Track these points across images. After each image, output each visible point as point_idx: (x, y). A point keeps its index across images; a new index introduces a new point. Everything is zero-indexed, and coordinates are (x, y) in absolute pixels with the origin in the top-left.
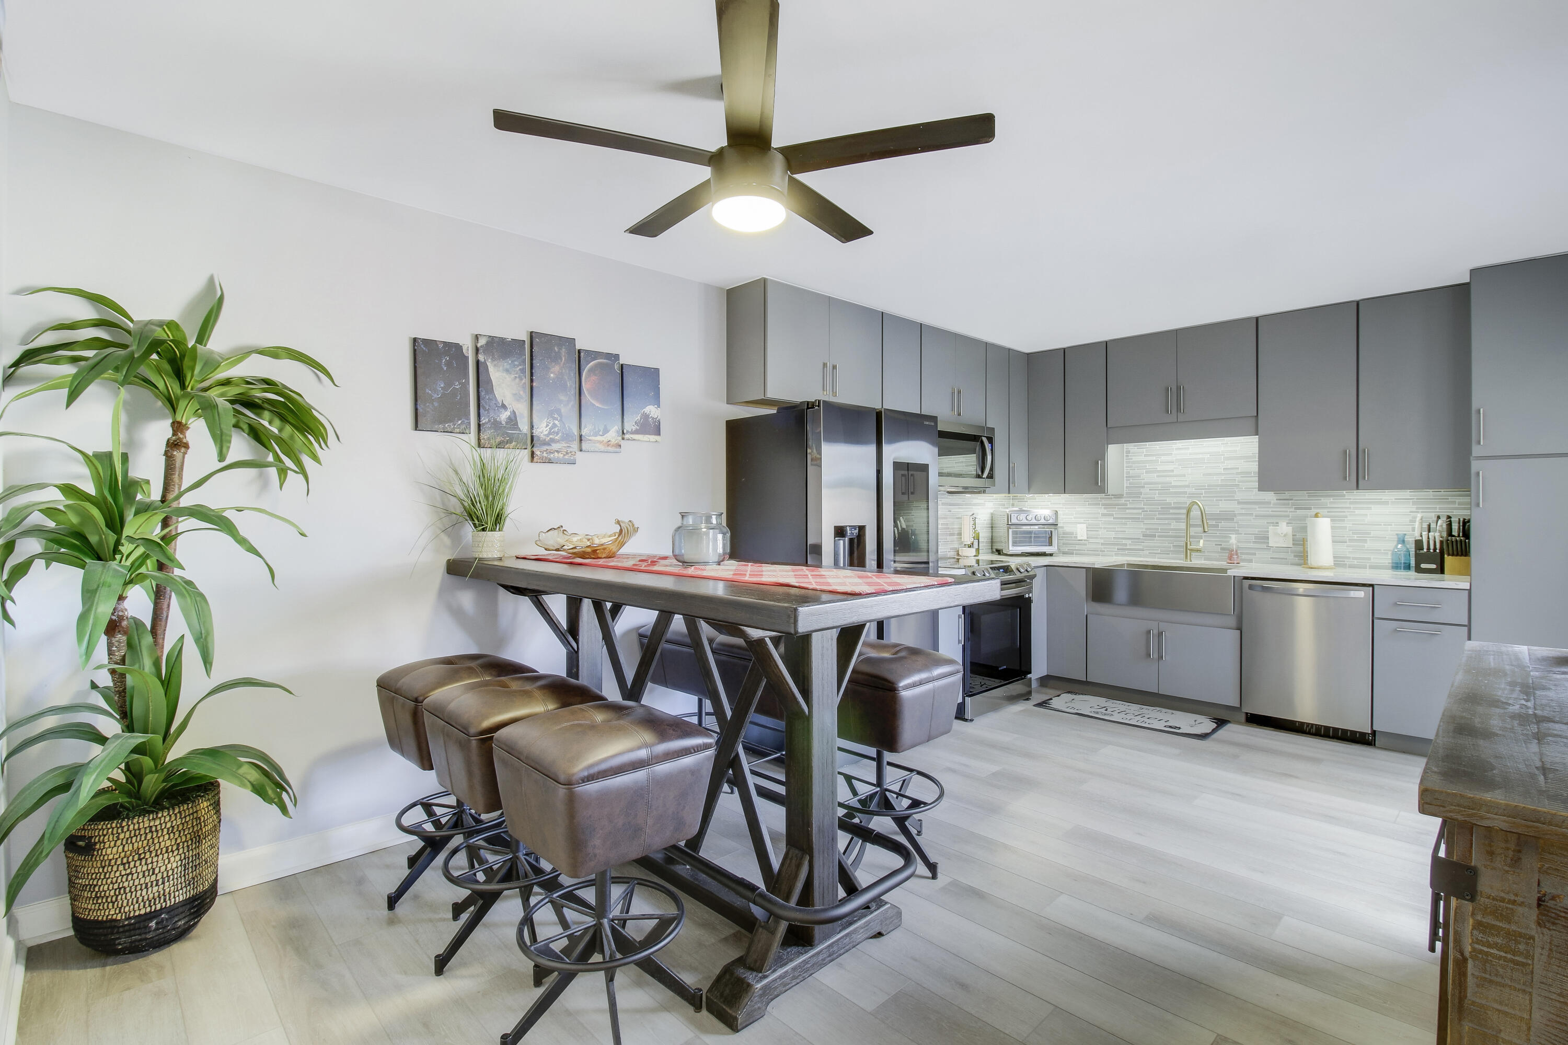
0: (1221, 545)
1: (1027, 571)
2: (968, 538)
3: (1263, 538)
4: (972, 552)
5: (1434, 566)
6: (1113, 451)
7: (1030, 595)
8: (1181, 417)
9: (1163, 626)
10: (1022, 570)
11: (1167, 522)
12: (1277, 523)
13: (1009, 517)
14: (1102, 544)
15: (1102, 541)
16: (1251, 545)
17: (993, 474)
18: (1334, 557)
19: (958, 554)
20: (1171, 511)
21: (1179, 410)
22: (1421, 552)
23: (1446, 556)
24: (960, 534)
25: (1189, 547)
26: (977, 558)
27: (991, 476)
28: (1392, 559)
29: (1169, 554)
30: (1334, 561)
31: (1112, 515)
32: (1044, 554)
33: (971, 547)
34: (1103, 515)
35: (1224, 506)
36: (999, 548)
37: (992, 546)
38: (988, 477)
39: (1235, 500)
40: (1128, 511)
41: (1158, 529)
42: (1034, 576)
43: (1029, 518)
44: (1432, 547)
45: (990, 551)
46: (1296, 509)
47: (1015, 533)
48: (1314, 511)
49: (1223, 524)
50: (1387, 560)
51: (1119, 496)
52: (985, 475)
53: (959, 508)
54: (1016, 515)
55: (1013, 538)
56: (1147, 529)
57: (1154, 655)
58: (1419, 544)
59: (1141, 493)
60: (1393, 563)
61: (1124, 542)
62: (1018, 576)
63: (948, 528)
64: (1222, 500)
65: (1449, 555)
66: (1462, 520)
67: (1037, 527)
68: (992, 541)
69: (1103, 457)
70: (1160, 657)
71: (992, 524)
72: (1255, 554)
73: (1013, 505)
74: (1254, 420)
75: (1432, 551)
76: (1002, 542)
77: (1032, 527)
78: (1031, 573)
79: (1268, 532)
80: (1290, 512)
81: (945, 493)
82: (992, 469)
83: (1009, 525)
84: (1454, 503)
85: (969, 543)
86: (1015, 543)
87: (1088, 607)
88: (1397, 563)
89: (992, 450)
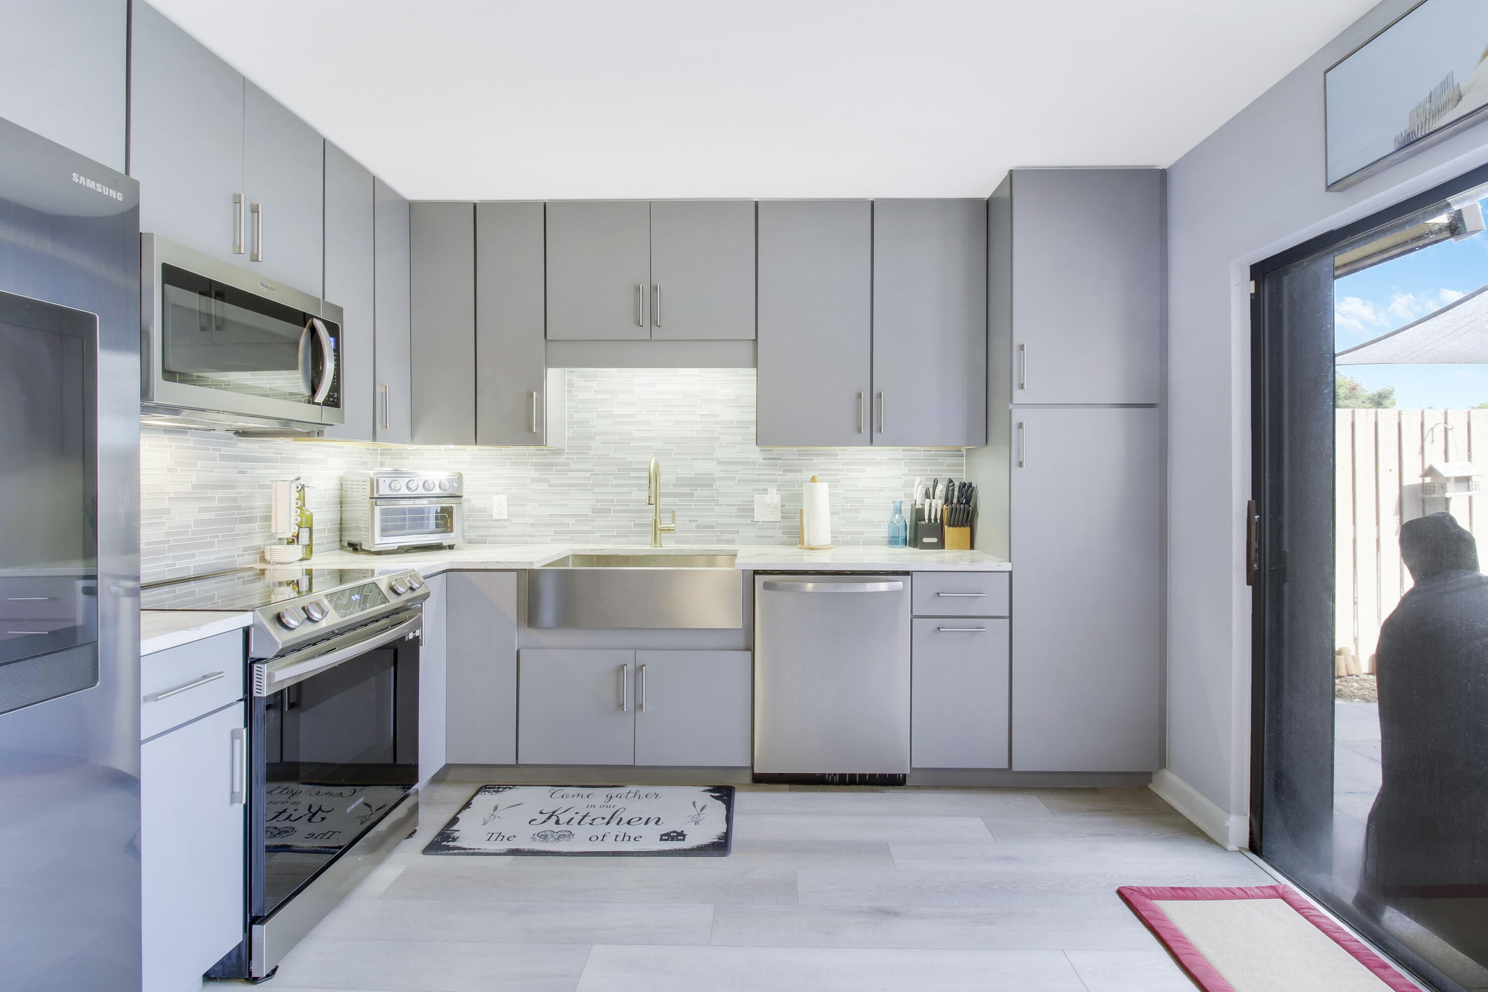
0: (697, 521)
1: (412, 589)
2: (285, 526)
3: (747, 510)
4: (297, 551)
5: (934, 540)
6: (554, 377)
7: (418, 633)
8: (657, 334)
9: (642, 657)
10: (401, 590)
11: (626, 490)
12: (767, 490)
13: (374, 485)
14: (531, 525)
15: (531, 521)
16: (733, 520)
17: (338, 398)
18: (832, 532)
19: (263, 560)
20: (633, 474)
21: (653, 322)
22: (923, 523)
23: (946, 527)
24: (268, 518)
25: (659, 526)
26: (306, 565)
27: (333, 401)
28: (889, 533)
29: (629, 537)
30: (832, 537)
31: (547, 480)
32: (439, 547)
33: (293, 541)
34: (533, 480)
35: (703, 467)
36: (354, 540)
37: (341, 536)
38: (326, 403)
39: (715, 459)
40: (571, 474)
41: (613, 501)
42: (426, 596)
43: (413, 485)
44: (933, 517)
45: (338, 545)
46: (784, 471)
47: (384, 512)
48: (808, 475)
49: (699, 493)
50: (884, 532)
51: (558, 452)
52: (321, 397)
53: (267, 468)
54: (388, 481)
55: (383, 521)
56: (597, 501)
57: (629, 705)
58: (918, 514)
59: (590, 447)
60: (889, 537)
61: (566, 520)
62: (394, 602)
63: (239, 508)
64: (697, 459)
65: (950, 525)
66: (957, 484)
67: (425, 501)
68: (342, 527)
69: (541, 389)
70: (638, 707)
71: (341, 497)
72: (737, 532)
73: (382, 464)
74: (750, 345)
75: (933, 521)
76: (359, 529)
77: (417, 501)
78: (418, 593)
79: (753, 502)
80: (778, 475)
81: (231, 434)
82: (336, 387)
83: (376, 499)
84: (943, 464)
85: (289, 535)
86: (385, 531)
87: (519, 637)
88: (893, 537)
89: (337, 350)
